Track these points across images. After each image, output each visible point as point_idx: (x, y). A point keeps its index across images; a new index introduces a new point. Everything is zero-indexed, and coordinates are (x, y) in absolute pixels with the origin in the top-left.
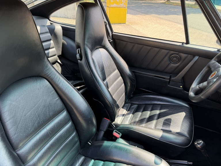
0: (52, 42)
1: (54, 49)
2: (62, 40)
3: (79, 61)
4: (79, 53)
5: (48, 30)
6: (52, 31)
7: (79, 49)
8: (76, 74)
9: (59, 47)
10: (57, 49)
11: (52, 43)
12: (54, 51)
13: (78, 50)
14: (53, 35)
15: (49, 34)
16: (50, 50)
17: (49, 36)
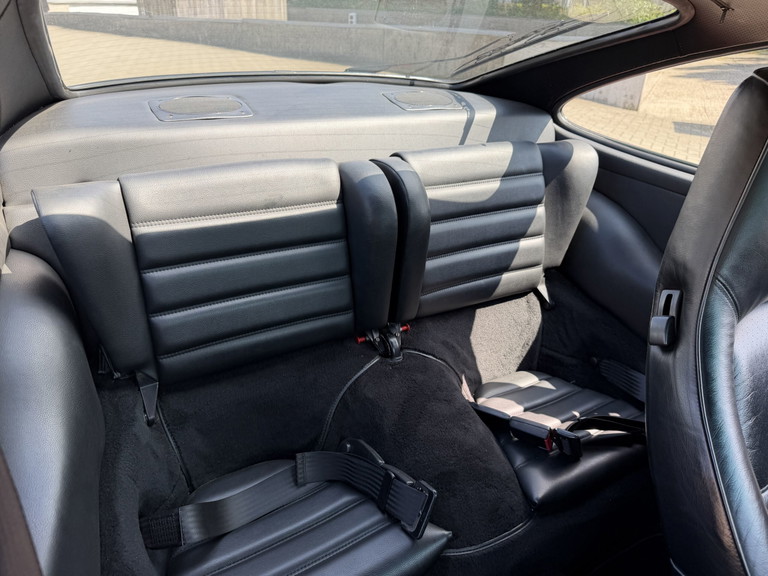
0: (541, 210)
1: (539, 241)
2: (586, 209)
3: (654, 350)
4: (666, 311)
5: (538, 162)
6: (555, 167)
7: (676, 294)
8: (595, 359)
9: (561, 235)
10: (549, 243)
11: (539, 217)
12: (536, 249)
13: (669, 298)
14: (553, 183)
15: (540, 180)
16: (524, 243)
17: (538, 186)
